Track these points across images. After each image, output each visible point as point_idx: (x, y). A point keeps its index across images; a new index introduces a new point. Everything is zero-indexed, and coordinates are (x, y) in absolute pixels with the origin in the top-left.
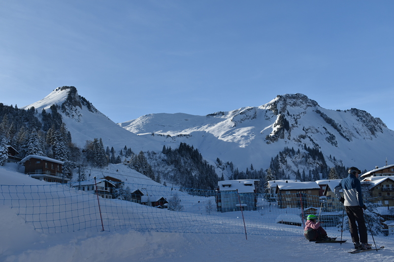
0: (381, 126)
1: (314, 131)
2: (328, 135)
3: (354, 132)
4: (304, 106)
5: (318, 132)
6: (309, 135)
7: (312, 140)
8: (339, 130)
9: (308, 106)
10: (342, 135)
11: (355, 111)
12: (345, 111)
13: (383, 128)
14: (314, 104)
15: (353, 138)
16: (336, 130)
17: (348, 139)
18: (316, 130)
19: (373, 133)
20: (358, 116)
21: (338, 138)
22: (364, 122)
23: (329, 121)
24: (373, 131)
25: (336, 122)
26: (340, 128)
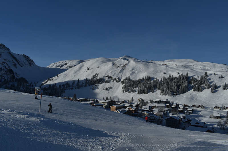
0: (33, 63)
1: (8, 61)
2: (14, 63)
3: (24, 64)
4: (4, 49)
5: (9, 61)
6: (6, 62)
7: (7, 64)
8: (18, 62)
9: (5, 50)
10: (19, 64)
11: (24, 56)
12: (21, 55)
13: (34, 64)
14: (8, 49)
15: (23, 66)
16: (17, 62)
17: (21, 66)
18: (9, 60)
19: (30, 65)
20: (25, 58)
21: (18, 65)
22: (27, 60)
23: (14, 58)
24: (30, 64)
25: (17, 59)
26: (19, 61)
